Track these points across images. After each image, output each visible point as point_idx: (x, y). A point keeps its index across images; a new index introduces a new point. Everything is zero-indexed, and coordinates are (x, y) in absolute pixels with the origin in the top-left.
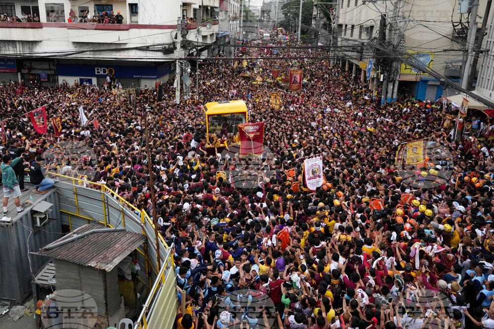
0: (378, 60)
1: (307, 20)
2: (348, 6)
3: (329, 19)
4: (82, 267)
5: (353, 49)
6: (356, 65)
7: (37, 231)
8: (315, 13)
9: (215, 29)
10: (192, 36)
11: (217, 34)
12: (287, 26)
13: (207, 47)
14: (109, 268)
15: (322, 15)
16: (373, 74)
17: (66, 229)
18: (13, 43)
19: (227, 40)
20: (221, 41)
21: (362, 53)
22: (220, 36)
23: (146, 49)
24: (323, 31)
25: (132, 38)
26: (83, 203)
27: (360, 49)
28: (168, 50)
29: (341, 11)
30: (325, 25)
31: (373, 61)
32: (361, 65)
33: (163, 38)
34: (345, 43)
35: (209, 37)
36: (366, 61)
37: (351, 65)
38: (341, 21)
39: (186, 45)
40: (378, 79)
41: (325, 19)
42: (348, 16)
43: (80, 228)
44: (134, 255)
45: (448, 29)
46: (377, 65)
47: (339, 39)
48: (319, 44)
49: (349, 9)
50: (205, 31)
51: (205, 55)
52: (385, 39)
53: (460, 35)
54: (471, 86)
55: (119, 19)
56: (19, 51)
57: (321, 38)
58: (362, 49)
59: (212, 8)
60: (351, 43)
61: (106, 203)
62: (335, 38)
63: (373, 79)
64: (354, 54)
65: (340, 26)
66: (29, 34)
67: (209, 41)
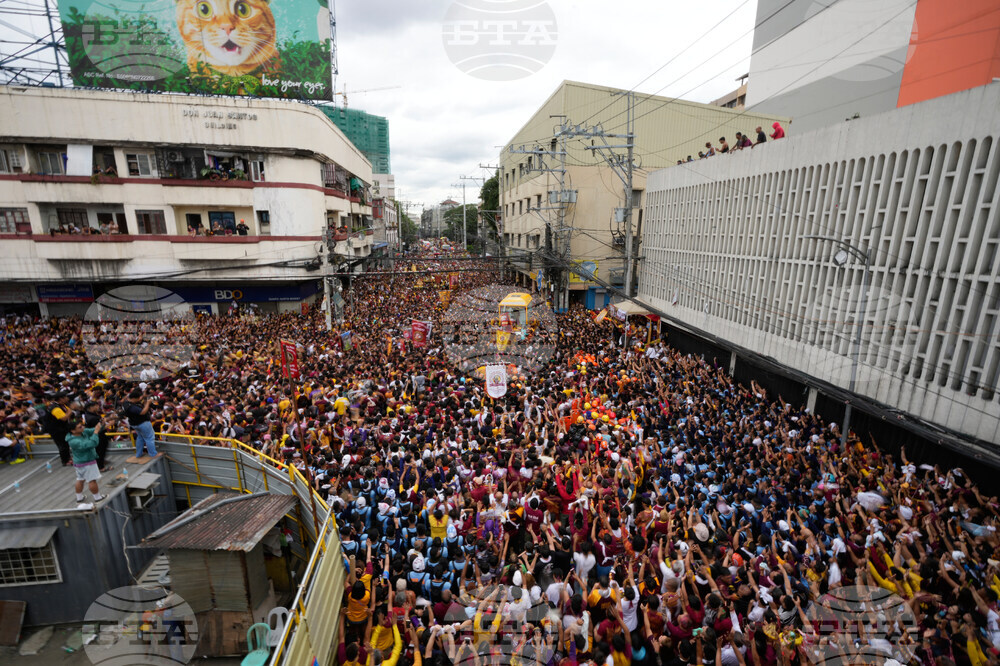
0: (547, 270)
1: (472, 229)
2: (513, 214)
3: (495, 228)
4: (209, 553)
5: (522, 259)
6: (527, 276)
7: (137, 516)
8: (480, 222)
9: (370, 240)
10: (341, 249)
11: (373, 246)
12: (451, 235)
13: (361, 261)
14: (249, 546)
15: (487, 224)
16: (543, 285)
17: (183, 506)
18: (87, 263)
19: (384, 253)
20: (376, 255)
21: (530, 263)
22: (375, 248)
23: (284, 265)
24: (490, 240)
25: (265, 252)
26: (206, 467)
27: (528, 259)
28: (312, 266)
29: (507, 220)
30: (491, 234)
31: (543, 271)
32: (531, 275)
33: (305, 251)
34: (513, 253)
35: (362, 249)
36: (535, 271)
37: (521, 275)
38: (507, 230)
39: (334, 259)
40: (549, 289)
41: (491, 228)
42: (514, 225)
43: (203, 501)
44: (283, 525)
45: (609, 239)
46: (547, 274)
47: (507, 249)
48: (487, 255)
49: (514, 217)
50: (357, 242)
51: (359, 270)
52: (551, 248)
53: (619, 244)
54: (634, 293)
55: (243, 229)
56: (97, 273)
57: (489, 248)
58: (531, 259)
59: (364, 216)
60: (519, 253)
61: (241, 464)
62: (503, 248)
63: (544, 290)
64: (523, 265)
65: (507, 235)
66: (113, 251)
67: (363, 254)
